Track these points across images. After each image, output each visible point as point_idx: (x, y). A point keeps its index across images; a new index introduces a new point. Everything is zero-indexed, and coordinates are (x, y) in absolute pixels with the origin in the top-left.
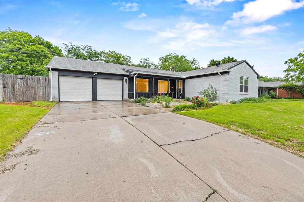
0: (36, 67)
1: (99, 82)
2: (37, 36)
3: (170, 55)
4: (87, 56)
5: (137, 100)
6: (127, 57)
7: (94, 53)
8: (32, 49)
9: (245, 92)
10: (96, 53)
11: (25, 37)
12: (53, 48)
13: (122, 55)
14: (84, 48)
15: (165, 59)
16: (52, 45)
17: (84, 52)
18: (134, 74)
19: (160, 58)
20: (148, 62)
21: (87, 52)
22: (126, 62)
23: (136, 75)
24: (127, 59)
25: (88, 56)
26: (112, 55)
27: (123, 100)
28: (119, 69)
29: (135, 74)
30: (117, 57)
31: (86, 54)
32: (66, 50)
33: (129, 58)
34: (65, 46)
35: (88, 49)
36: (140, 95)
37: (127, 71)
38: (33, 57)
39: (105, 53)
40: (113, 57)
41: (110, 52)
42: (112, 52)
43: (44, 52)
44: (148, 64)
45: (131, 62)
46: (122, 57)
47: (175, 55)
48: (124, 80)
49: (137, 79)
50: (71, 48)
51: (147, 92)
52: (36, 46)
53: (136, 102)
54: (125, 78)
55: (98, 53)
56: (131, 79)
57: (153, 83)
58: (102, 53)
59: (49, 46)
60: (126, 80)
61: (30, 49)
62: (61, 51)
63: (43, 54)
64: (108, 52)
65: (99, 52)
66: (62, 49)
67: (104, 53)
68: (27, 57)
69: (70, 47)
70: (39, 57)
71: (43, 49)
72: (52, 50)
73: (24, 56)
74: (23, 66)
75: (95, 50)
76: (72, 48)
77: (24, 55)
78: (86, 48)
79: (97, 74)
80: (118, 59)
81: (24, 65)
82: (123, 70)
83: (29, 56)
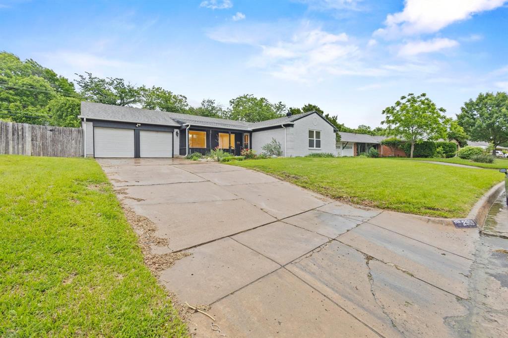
0: (31, 110)
1: (143, 135)
2: (28, 61)
3: (245, 97)
4: (116, 96)
5: (189, 156)
6: (180, 98)
7: (127, 90)
8: (25, 82)
9: (316, 147)
10: (131, 90)
11: (12, 62)
12: (57, 80)
13: (173, 94)
14: (111, 82)
15: (238, 103)
16: (57, 75)
17: (112, 88)
18: (186, 126)
19: (230, 101)
20: (214, 105)
21: (115, 88)
22: (179, 105)
23: (188, 128)
24: (181, 101)
25: (118, 95)
26: (158, 93)
27: (173, 157)
28: (168, 119)
29: (188, 126)
30: (165, 98)
31: (115, 91)
32: (81, 84)
33: (184, 99)
34: (79, 79)
35: (118, 84)
36: (193, 150)
37: (178, 122)
38: (25, 95)
39: (146, 91)
40: (158, 97)
41: (153, 88)
42: (158, 89)
43: (45, 87)
44: (213, 108)
45: (188, 105)
46: (174, 98)
47: (252, 96)
48: (175, 133)
49: (190, 131)
50: (89, 82)
51: (206, 147)
52: (31, 78)
53: (188, 158)
54: (176, 130)
55: (135, 90)
56: (183, 132)
57: (210, 136)
58: (142, 90)
59: (51, 76)
60: (177, 132)
61: (20, 82)
62: (72, 85)
63: (44, 91)
64: (151, 89)
65: (135, 88)
66: (75, 83)
67: (144, 90)
68: (16, 95)
69: (87, 80)
70: (35, 95)
71: (43, 83)
72: (57, 83)
73: (11, 94)
74: (11, 109)
75: (129, 86)
76: (92, 82)
77: (11, 91)
78: (115, 82)
79: (140, 125)
80: (167, 100)
81: (13, 107)
82: (173, 120)
83: (19, 93)
